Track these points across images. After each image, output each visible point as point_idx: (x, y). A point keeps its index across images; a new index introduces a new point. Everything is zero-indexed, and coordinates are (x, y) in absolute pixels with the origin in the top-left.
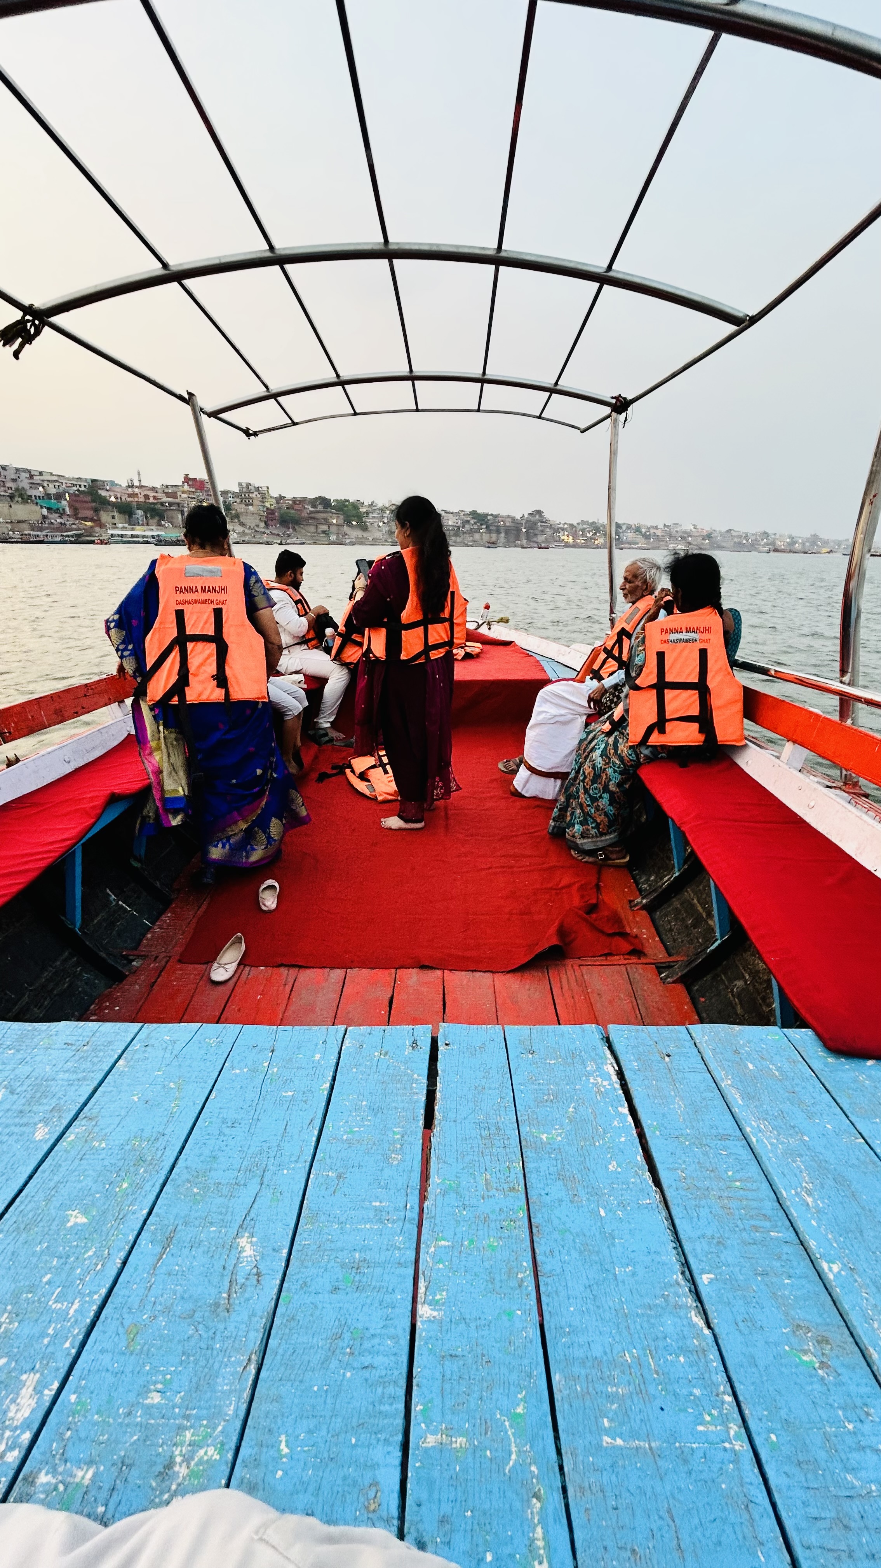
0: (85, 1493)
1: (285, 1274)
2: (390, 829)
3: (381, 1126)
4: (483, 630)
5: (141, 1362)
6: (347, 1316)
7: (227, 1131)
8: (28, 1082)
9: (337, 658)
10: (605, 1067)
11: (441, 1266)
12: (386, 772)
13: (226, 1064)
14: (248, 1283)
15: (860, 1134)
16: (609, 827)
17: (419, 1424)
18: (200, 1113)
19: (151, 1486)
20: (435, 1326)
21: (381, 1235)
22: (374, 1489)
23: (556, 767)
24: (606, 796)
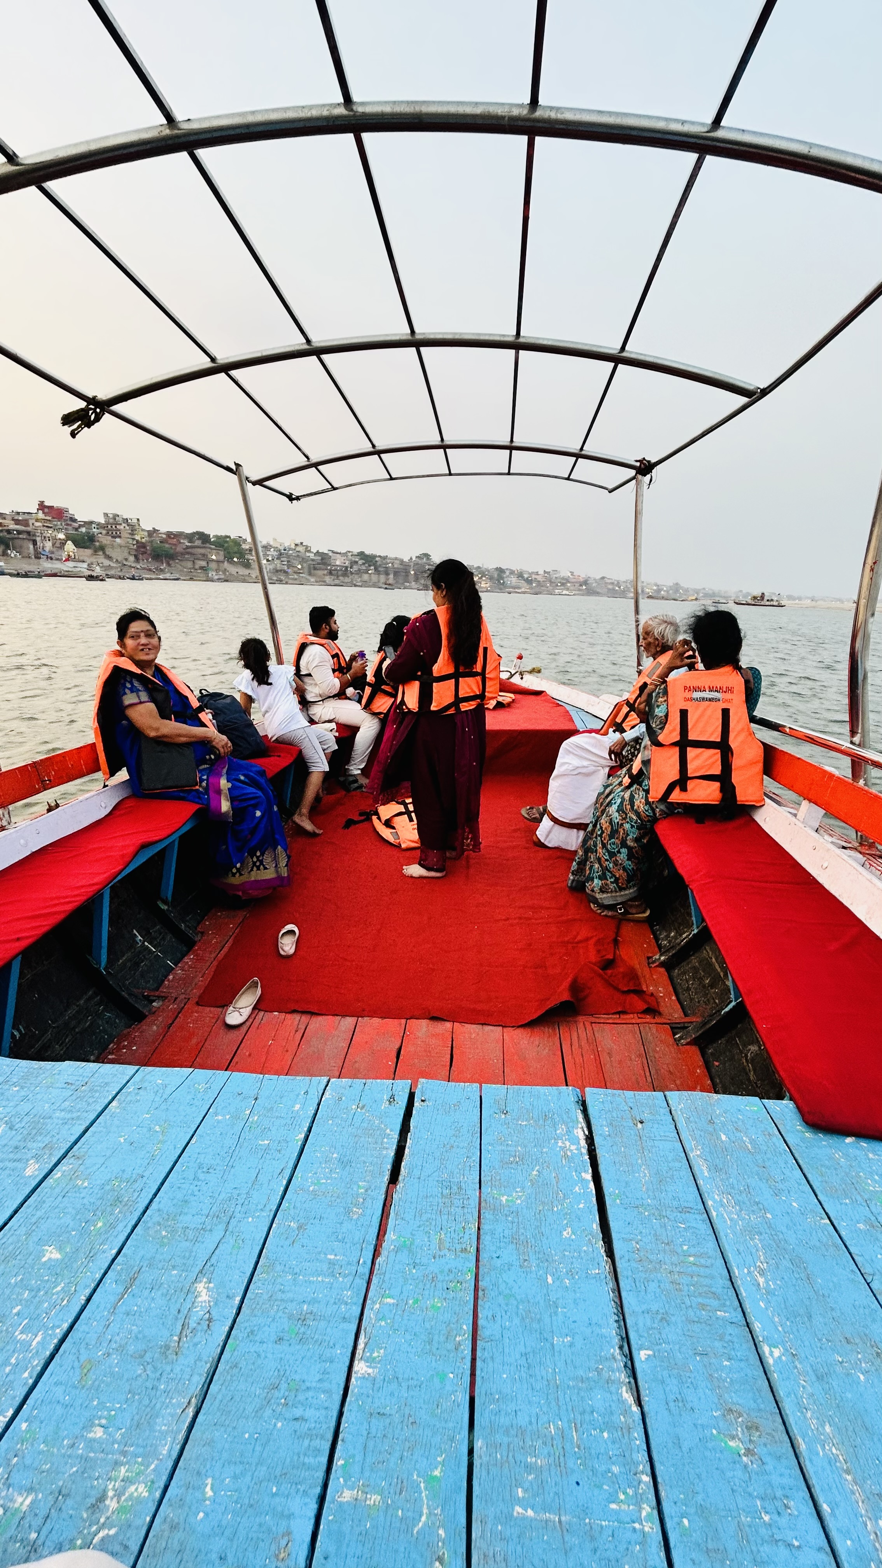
0: (22, 1518)
1: (234, 1321)
2: (412, 877)
3: (347, 1180)
4: (516, 680)
5: (90, 1395)
6: (287, 1367)
7: (201, 1176)
8: (26, 1119)
9: (367, 707)
10: (575, 1131)
11: (383, 1323)
12: (411, 820)
13: (211, 1110)
14: (199, 1328)
15: (827, 1214)
16: (628, 881)
17: (338, 1479)
18: (180, 1157)
19: (82, 1518)
20: (369, 1385)
21: (331, 1288)
22: (286, 1539)
23: (575, 819)
24: (624, 851)
